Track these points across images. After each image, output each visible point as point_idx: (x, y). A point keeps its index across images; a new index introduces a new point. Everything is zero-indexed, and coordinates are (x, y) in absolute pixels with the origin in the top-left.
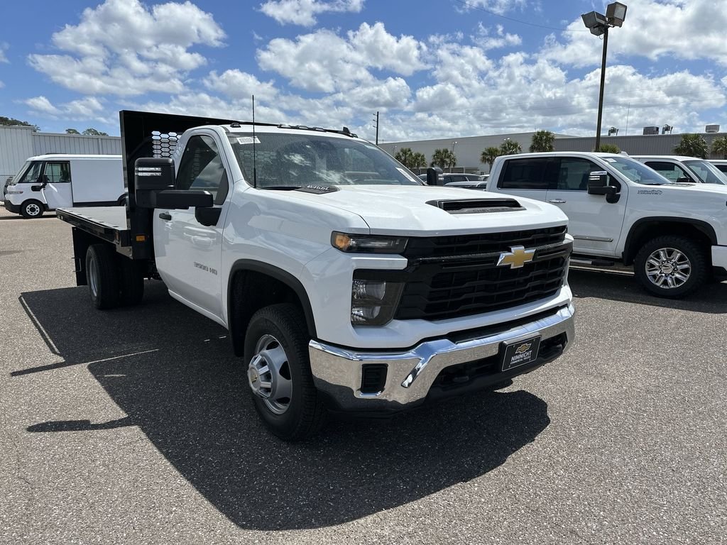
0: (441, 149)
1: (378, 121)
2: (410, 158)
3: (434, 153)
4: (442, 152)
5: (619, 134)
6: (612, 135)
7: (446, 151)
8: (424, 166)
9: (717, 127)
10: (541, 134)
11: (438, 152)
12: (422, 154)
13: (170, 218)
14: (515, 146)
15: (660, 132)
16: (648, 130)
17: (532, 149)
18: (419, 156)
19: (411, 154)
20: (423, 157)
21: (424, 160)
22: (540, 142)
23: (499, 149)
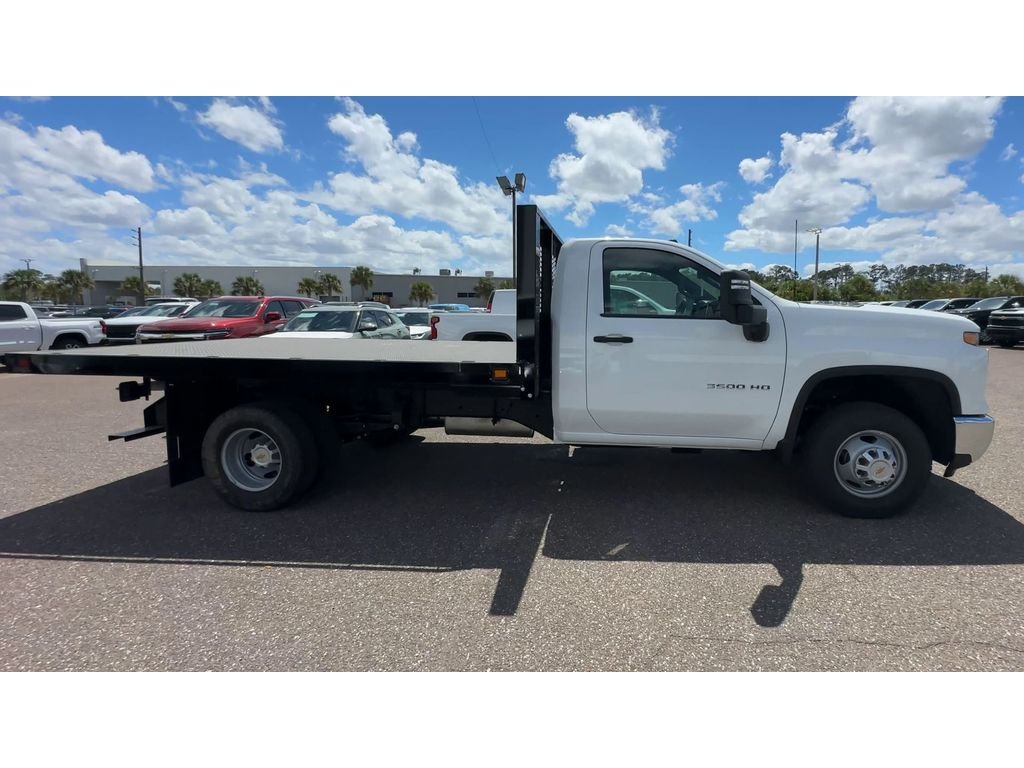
0: (244, 275)
1: (140, 246)
2: (198, 285)
4: (245, 280)
5: (422, 274)
6: (417, 274)
7: (250, 280)
9: (492, 273)
10: (360, 269)
11: (240, 280)
12: (216, 281)
13: (629, 340)
14: (334, 278)
15: (453, 274)
16: (442, 272)
17: (353, 283)
18: (212, 283)
19: (199, 281)
20: (218, 285)
21: (219, 287)
22: (361, 277)
23: (318, 281)
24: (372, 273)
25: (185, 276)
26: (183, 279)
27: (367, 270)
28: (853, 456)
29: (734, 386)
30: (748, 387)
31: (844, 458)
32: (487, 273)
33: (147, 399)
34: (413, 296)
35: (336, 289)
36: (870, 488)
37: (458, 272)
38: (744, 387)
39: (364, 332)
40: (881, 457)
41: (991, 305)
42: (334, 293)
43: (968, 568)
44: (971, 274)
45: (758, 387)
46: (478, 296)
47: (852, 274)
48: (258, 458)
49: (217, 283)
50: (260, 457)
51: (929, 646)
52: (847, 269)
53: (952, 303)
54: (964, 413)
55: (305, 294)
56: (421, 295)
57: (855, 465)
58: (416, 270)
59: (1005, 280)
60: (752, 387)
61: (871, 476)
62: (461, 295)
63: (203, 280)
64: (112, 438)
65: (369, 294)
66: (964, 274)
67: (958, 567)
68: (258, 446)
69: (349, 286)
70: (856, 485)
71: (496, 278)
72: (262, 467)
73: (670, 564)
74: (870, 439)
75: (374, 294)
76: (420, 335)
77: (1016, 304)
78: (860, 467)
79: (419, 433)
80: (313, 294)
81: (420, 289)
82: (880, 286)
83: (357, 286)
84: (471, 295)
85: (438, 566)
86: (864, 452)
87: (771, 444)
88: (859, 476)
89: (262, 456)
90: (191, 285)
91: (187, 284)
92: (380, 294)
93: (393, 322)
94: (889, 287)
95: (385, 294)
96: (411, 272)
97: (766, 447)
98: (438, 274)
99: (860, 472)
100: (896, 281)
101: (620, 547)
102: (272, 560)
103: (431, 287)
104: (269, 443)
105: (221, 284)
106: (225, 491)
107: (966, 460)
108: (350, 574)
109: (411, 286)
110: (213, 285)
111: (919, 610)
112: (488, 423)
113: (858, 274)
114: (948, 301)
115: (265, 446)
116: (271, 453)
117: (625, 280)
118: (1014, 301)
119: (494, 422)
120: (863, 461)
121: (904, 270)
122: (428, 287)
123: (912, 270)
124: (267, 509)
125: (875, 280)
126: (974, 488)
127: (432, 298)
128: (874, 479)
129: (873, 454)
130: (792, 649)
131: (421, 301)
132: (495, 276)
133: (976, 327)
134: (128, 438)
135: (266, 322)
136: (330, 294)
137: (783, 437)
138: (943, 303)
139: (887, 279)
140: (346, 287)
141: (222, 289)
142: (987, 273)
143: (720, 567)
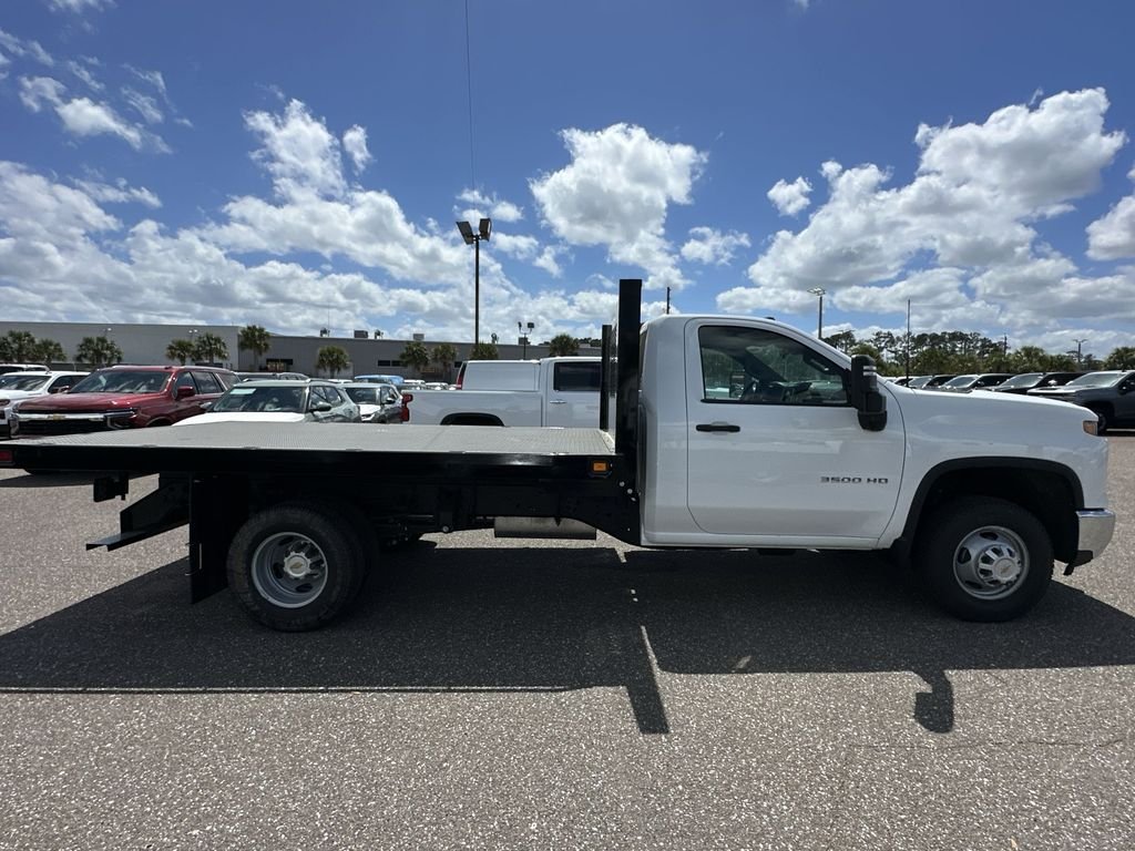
0: (94, 336)
2: (31, 347)
3: (81, 342)
4: (95, 341)
5: (332, 336)
6: (324, 336)
7: (102, 340)
8: (58, 359)
9: (422, 336)
10: (252, 329)
11: (88, 341)
12: (56, 342)
13: (735, 429)
14: (218, 340)
15: (371, 336)
16: (358, 333)
17: (242, 346)
18: (51, 344)
19: (32, 341)
20: (58, 347)
21: (60, 350)
22: (253, 339)
23: (194, 343)
24: (267, 334)
25: (12, 334)
26: (10, 339)
27: (261, 330)
28: (974, 553)
29: (849, 479)
30: (864, 480)
31: (965, 556)
32: (415, 335)
33: (123, 498)
34: (321, 364)
35: (220, 354)
36: (992, 589)
37: (378, 334)
38: (860, 480)
39: (315, 413)
40: (1006, 554)
41: (1025, 383)
42: (216, 360)
43: (1112, 668)
44: (986, 343)
45: (875, 480)
46: (405, 365)
47: (853, 343)
48: (291, 568)
49: (58, 345)
50: (296, 567)
51: (1109, 743)
52: (848, 335)
53: (981, 380)
54: (1086, 506)
55: (177, 360)
56: (331, 363)
57: (977, 565)
58: (324, 332)
59: (1029, 351)
60: (869, 480)
61: (996, 576)
62: (381, 363)
63: (37, 341)
64: (89, 547)
65: (262, 360)
66: (979, 344)
67: (1102, 668)
68: (293, 553)
69: (236, 349)
70: (978, 586)
71: (425, 343)
72: (297, 579)
73: (808, 675)
74: (993, 536)
75: (268, 360)
76: (369, 416)
77: (1052, 382)
78: (983, 566)
79: (426, 537)
80: (188, 360)
81: (329, 355)
82: (887, 355)
83: (247, 351)
84: (396, 363)
85: (553, 685)
86: (987, 549)
87: (886, 543)
88: (982, 576)
89: (297, 565)
90: (21, 347)
91: (15, 346)
92: (276, 361)
93: (343, 401)
94: (896, 358)
95: (283, 361)
96: (317, 334)
97: (880, 547)
98: (352, 337)
99: (984, 572)
100: (904, 351)
101: (745, 660)
102: (357, 685)
103: (346, 353)
104: (307, 549)
105: (62, 346)
106: (257, 608)
107: (1087, 557)
108: (459, 698)
109: (318, 352)
110: (52, 348)
111: (1083, 711)
112: (550, 523)
113: (861, 343)
114: (976, 377)
115: (303, 554)
116: (309, 561)
117: (588, 346)
118: (1051, 378)
119: (558, 522)
120: (987, 560)
121: (913, 338)
122: (342, 353)
123: (921, 339)
124: (308, 629)
125: (881, 349)
126: (1081, 587)
127: (346, 367)
128: (999, 578)
129: (996, 551)
130: (978, 752)
131: (332, 371)
132: (425, 340)
133: (1094, 416)
134: (111, 547)
135: (178, 399)
136: (211, 360)
137: (900, 535)
138: (972, 379)
139: (893, 349)
140: (232, 350)
141: (64, 352)
142: (1005, 343)
143: (864, 676)
